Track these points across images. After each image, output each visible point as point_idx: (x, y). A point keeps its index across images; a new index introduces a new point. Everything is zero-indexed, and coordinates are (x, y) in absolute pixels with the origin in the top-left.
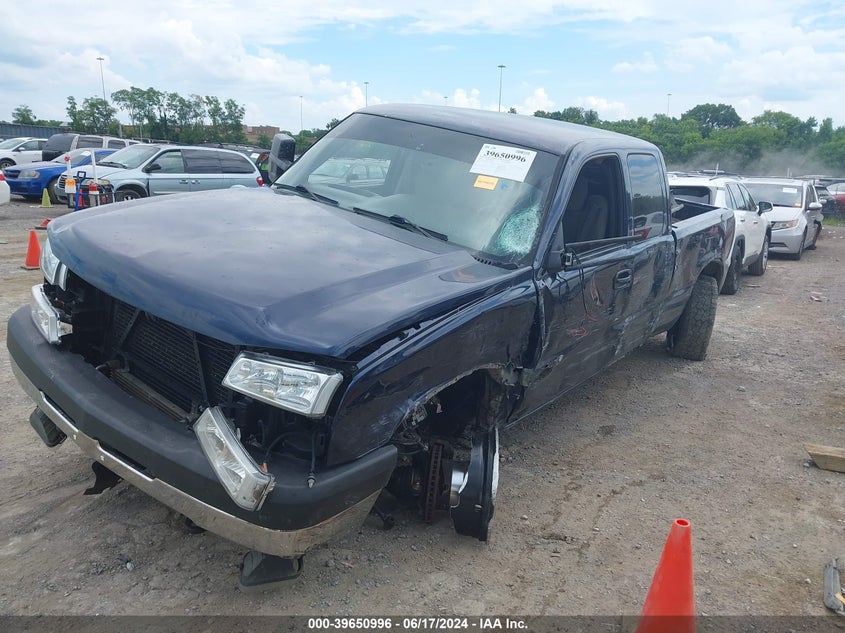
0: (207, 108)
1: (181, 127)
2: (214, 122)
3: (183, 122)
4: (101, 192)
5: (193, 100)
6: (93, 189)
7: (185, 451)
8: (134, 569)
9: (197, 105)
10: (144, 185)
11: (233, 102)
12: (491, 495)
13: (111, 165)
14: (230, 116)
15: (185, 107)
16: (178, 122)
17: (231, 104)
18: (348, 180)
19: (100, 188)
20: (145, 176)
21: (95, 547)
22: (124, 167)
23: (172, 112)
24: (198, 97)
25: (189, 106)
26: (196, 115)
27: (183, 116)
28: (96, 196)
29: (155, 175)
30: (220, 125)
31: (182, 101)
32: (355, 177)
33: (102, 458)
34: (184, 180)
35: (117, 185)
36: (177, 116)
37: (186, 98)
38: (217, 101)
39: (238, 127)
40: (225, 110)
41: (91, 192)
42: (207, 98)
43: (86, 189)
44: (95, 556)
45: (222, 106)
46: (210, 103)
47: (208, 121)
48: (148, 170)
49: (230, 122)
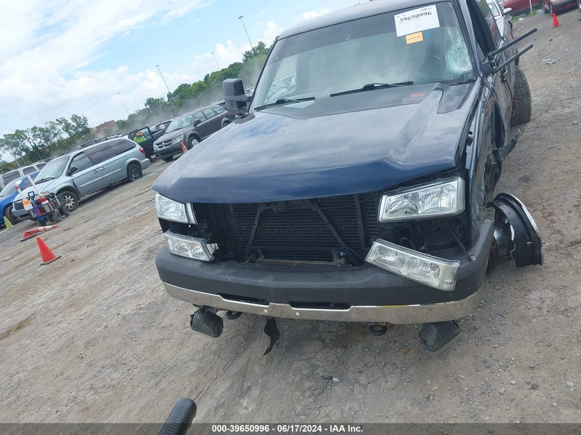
0: (60, 127)
1: (49, 147)
2: (70, 134)
3: (49, 143)
4: (49, 200)
5: (48, 126)
6: (43, 200)
7: (371, 277)
8: (341, 380)
9: (53, 128)
10: (72, 185)
11: (76, 116)
12: (535, 232)
13: (42, 181)
14: (79, 125)
15: (45, 133)
16: (45, 144)
17: (75, 118)
18: (195, 125)
19: (47, 198)
20: (69, 178)
21: (301, 379)
22: (53, 178)
23: (38, 140)
24: (51, 122)
25: (48, 131)
26: (55, 135)
27: (47, 140)
28: (47, 204)
29: (75, 175)
30: (74, 135)
31: (41, 130)
32: (199, 122)
33: (298, 314)
34: (95, 170)
35: (55, 192)
36: (43, 141)
37: (43, 126)
38: (65, 120)
39: (87, 131)
40: (74, 124)
41: (43, 203)
42: (57, 120)
43: (38, 203)
44: (307, 384)
45: (70, 121)
46: (61, 123)
47: (65, 136)
48: (69, 174)
49: (80, 130)
